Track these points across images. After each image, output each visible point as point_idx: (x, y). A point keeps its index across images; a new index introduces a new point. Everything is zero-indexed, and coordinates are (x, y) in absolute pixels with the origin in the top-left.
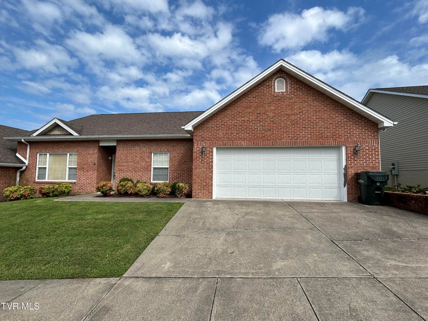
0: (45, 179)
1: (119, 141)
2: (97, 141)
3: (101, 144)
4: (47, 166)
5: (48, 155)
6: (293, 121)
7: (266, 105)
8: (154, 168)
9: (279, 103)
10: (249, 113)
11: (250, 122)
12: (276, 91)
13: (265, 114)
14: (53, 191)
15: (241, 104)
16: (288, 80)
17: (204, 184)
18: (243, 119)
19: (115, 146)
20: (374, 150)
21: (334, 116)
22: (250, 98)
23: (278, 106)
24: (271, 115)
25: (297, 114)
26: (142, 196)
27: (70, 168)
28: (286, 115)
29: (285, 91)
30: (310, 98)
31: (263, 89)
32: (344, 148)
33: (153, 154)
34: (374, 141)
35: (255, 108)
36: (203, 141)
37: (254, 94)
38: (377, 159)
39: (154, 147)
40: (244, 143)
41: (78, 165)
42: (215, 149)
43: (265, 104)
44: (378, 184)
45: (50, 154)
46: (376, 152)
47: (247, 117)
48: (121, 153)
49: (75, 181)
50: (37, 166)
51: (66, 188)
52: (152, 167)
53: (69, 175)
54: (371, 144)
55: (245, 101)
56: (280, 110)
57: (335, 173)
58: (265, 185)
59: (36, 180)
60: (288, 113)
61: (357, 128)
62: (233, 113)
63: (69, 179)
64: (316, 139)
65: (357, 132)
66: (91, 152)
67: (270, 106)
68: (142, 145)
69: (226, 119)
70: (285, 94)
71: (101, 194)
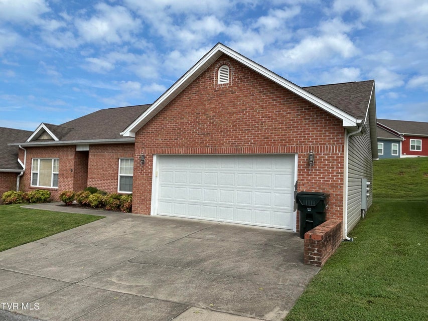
0: (36, 185)
1: (92, 146)
2: (74, 146)
3: (78, 149)
4: (38, 172)
5: (39, 160)
6: (235, 122)
7: (206, 103)
8: (121, 177)
9: (220, 99)
10: (189, 113)
11: (189, 124)
12: (219, 83)
13: (204, 113)
14: (32, 198)
15: (181, 103)
16: (232, 68)
17: (143, 197)
18: (182, 121)
19: (88, 151)
20: (336, 160)
21: (285, 113)
22: (191, 95)
23: (219, 103)
24: (211, 114)
25: (239, 112)
26: (92, 207)
27: (54, 174)
28: (228, 113)
29: (228, 82)
30: (256, 90)
31: (204, 82)
32: (296, 157)
33: (120, 160)
34: (336, 147)
35: (195, 107)
36: (143, 148)
37: (195, 89)
38: (339, 173)
39: (120, 152)
40: (182, 151)
41: (59, 171)
42: (155, 158)
43: (205, 101)
44: (309, 210)
45: (41, 160)
46: (339, 163)
47: (186, 118)
48: (93, 159)
49: (57, 188)
50: (32, 172)
51: (42, 195)
52: (119, 174)
53: (54, 181)
54: (333, 152)
55: (185, 99)
56: (220, 107)
57: (288, 191)
58: (206, 203)
59: (31, 186)
60: (230, 111)
61: (315, 129)
62: (173, 113)
63: (54, 186)
64: (261, 145)
65: (314, 134)
66: (69, 158)
67: (210, 104)
68: (110, 150)
69: (165, 122)
70: (227, 86)
71: (64, 204)
